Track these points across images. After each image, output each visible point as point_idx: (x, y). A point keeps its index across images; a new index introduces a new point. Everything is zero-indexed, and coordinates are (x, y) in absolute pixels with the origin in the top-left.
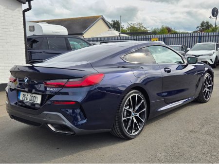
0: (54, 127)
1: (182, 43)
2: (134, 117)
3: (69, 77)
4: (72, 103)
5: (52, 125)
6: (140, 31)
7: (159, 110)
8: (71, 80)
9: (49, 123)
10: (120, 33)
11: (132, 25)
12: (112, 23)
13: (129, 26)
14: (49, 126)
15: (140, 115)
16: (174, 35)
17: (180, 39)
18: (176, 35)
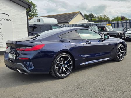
0: (20, 71)
1: (124, 26)
2: (64, 67)
3: (26, 46)
4: (27, 59)
5: (19, 69)
6: (104, 19)
7: (81, 64)
8: (27, 48)
9: (18, 69)
10: (88, 21)
11: (100, 16)
12: (89, 15)
13: (98, 17)
14: (18, 70)
15: (68, 66)
16: (127, 21)
17: (125, 24)
18: (129, 21)
